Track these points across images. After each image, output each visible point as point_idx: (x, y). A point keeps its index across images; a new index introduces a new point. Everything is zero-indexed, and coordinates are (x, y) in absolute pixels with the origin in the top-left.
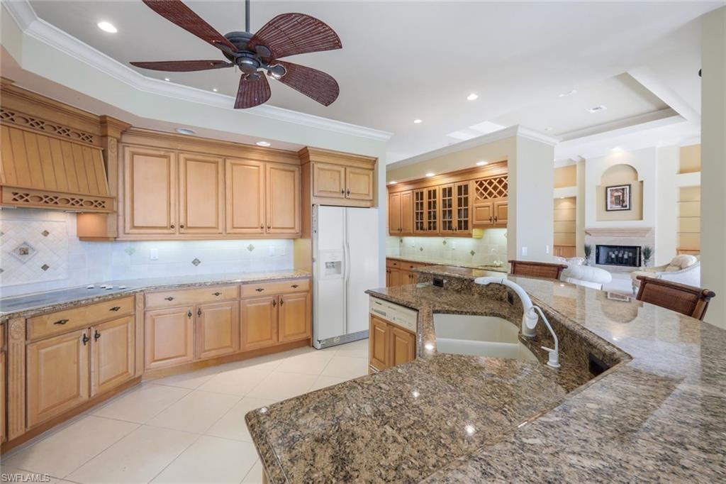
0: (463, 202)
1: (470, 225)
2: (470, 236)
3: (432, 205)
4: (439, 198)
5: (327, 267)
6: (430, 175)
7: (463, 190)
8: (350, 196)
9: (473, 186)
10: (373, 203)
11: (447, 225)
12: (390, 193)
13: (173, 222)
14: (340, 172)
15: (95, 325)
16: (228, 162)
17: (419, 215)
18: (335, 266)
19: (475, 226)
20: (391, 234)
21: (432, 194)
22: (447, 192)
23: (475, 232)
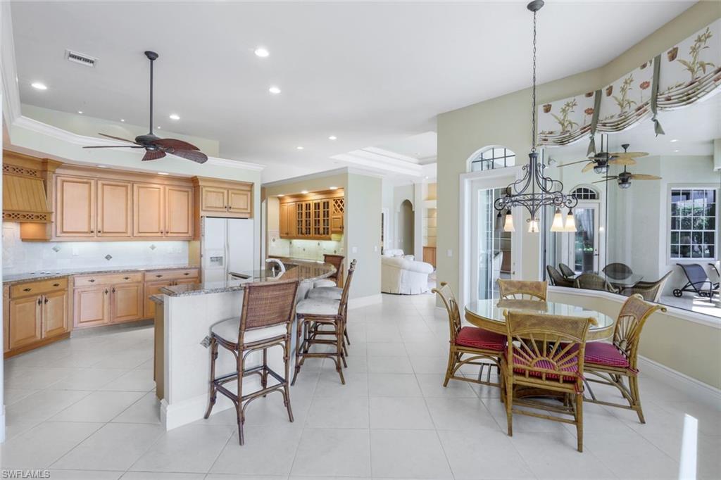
0: (326, 214)
1: (330, 233)
2: (330, 239)
3: (308, 215)
4: (312, 210)
5: (212, 261)
6: (304, 192)
7: (326, 205)
8: (231, 210)
9: (332, 203)
10: (251, 215)
11: (317, 231)
12: (281, 203)
13: (93, 228)
14: (223, 193)
15: (45, 294)
16: (135, 186)
17: (300, 222)
18: (218, 260)
19: (333, 232)
20: (281, 237)
21: (308, 206)
22: (317, 206)
23: (333, 236)
